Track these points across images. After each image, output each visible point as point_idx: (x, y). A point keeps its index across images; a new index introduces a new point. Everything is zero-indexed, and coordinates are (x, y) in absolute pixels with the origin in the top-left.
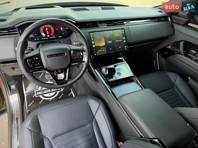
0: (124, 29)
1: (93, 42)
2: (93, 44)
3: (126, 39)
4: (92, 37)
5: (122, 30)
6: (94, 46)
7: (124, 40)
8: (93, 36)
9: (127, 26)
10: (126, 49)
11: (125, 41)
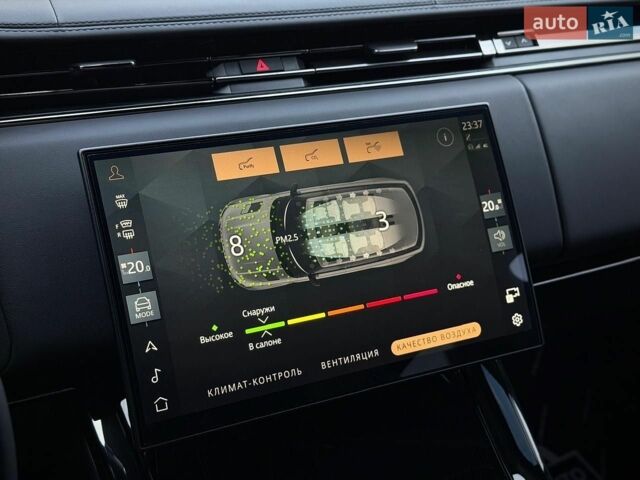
1: (133, 267)
3: (510, 218)
4: (122, 202)
5: (467, 125)
6: (142, 308)
7: (491, 222)
9: (516, 85)
10: (518, 320)
11: (500, 237)
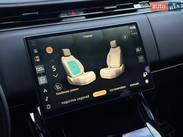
0: (135, 24)
1: (40, 69)
2: (40, 75)
3: (144, 53)
4: (36, 51)
5: (131, 28)
6: (42, 80)
7: (139, 54)
8: (39, 51)
9: (144, 16)
10: (147, 81)
11: (141, 59)
